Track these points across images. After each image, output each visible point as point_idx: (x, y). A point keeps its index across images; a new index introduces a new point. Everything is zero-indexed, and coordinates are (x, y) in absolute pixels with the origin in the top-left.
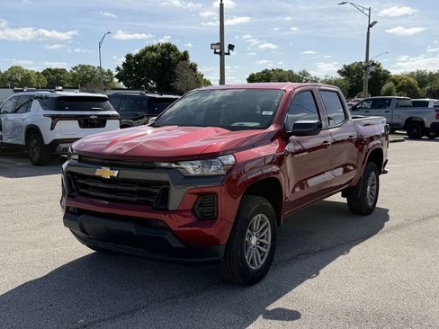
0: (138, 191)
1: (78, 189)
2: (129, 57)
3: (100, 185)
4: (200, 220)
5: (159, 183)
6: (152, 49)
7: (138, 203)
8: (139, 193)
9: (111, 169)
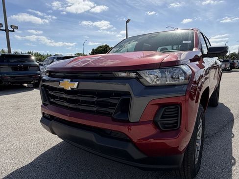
0: (97, 101)
1: (49, 99)
2: (93, 50)
3: (64, 96)
4: (162, 131)
5: (118, 94)
6: (101, 47)
7: (98, 113)
8: (99, 104)
9: (71, 81)
